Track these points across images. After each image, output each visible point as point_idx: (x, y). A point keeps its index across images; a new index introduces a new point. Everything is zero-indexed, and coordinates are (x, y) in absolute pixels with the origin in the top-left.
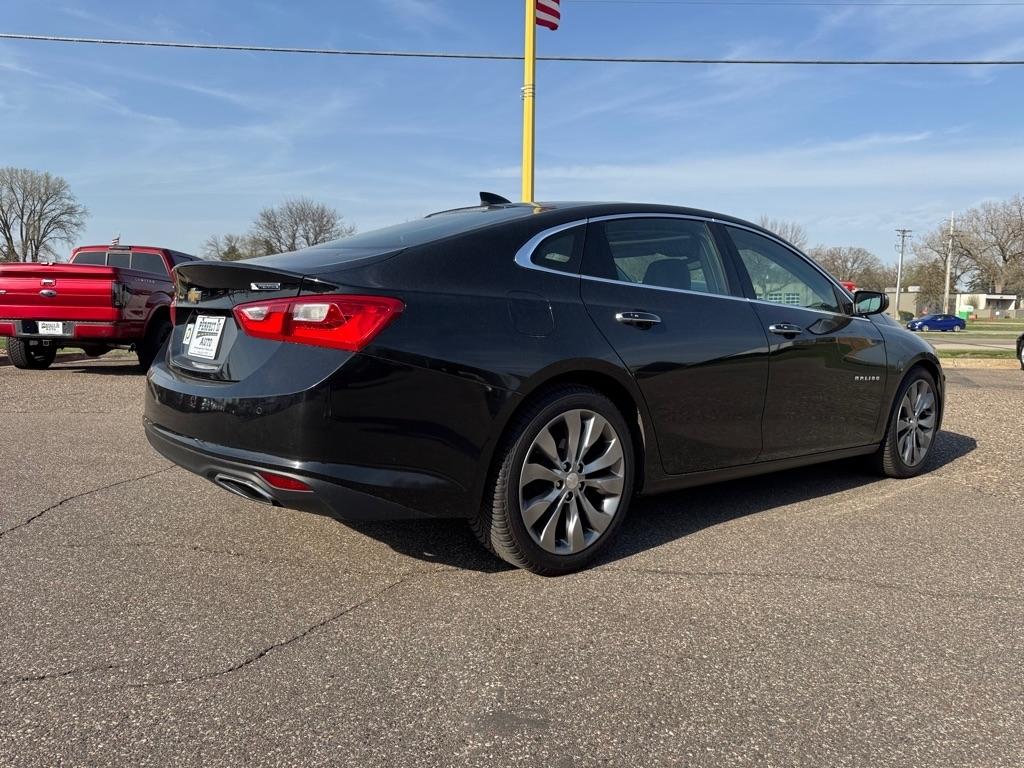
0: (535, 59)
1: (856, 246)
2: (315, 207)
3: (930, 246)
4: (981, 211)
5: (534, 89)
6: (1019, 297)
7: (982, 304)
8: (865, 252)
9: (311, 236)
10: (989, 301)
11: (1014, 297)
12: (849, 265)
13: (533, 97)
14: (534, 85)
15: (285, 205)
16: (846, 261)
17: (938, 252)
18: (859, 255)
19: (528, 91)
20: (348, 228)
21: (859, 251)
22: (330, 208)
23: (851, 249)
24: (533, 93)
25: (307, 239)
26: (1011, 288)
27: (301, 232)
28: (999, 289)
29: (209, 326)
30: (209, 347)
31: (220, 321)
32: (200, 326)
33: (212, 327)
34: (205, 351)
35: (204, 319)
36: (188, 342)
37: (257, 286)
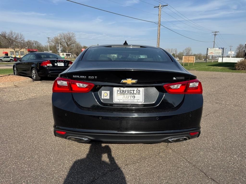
1: (35, 40)
3: (52, 41)
4: (62, 35)
6: (72, 54)
7: (65, 55)
8: (38, 42)
10: (66, 54)
11: (71, 54)
12: (34, 45)
16: (33, 44)
17: (54, 43)
18: (36, 42)
21: (36, 41)
23: (34, 41)
26: (70, 52)
28: (67, 52)
29: (127, 91)
30: (134, 99)
31: (139, 89)
32: (118, 91)
33: (131, 91)
34: (130, 100)
35: (120, 89)
36: (108, 97)
37: (176, 78)
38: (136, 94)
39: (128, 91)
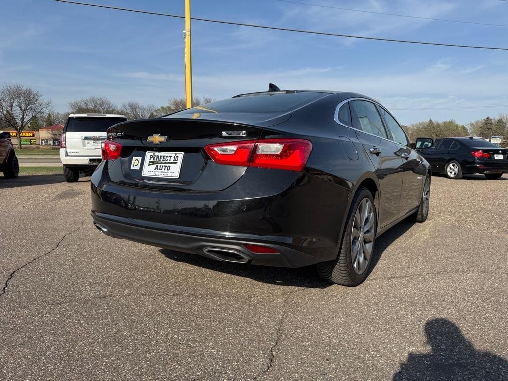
0: (190, 18)
2: (25, 89)
5: (190, 32)
9: (23, 105)
13: (190, 36)
14: (190, 30)
15: (5, 87)
19: (188, 34)
20: (46, 101)
22: (34, 90)
24: (190, 35)
25: (21, 107)
27: (17, 103)
29: (162, 158)
30: (168, 171)
31: (177, 155)
32: (151, 158)
33: (167, 158)
34: (162, 173)
35: (154, 154)
36: (138, 168)
37: (227, 134)
38: (172, 163)
39: (164, 158)
